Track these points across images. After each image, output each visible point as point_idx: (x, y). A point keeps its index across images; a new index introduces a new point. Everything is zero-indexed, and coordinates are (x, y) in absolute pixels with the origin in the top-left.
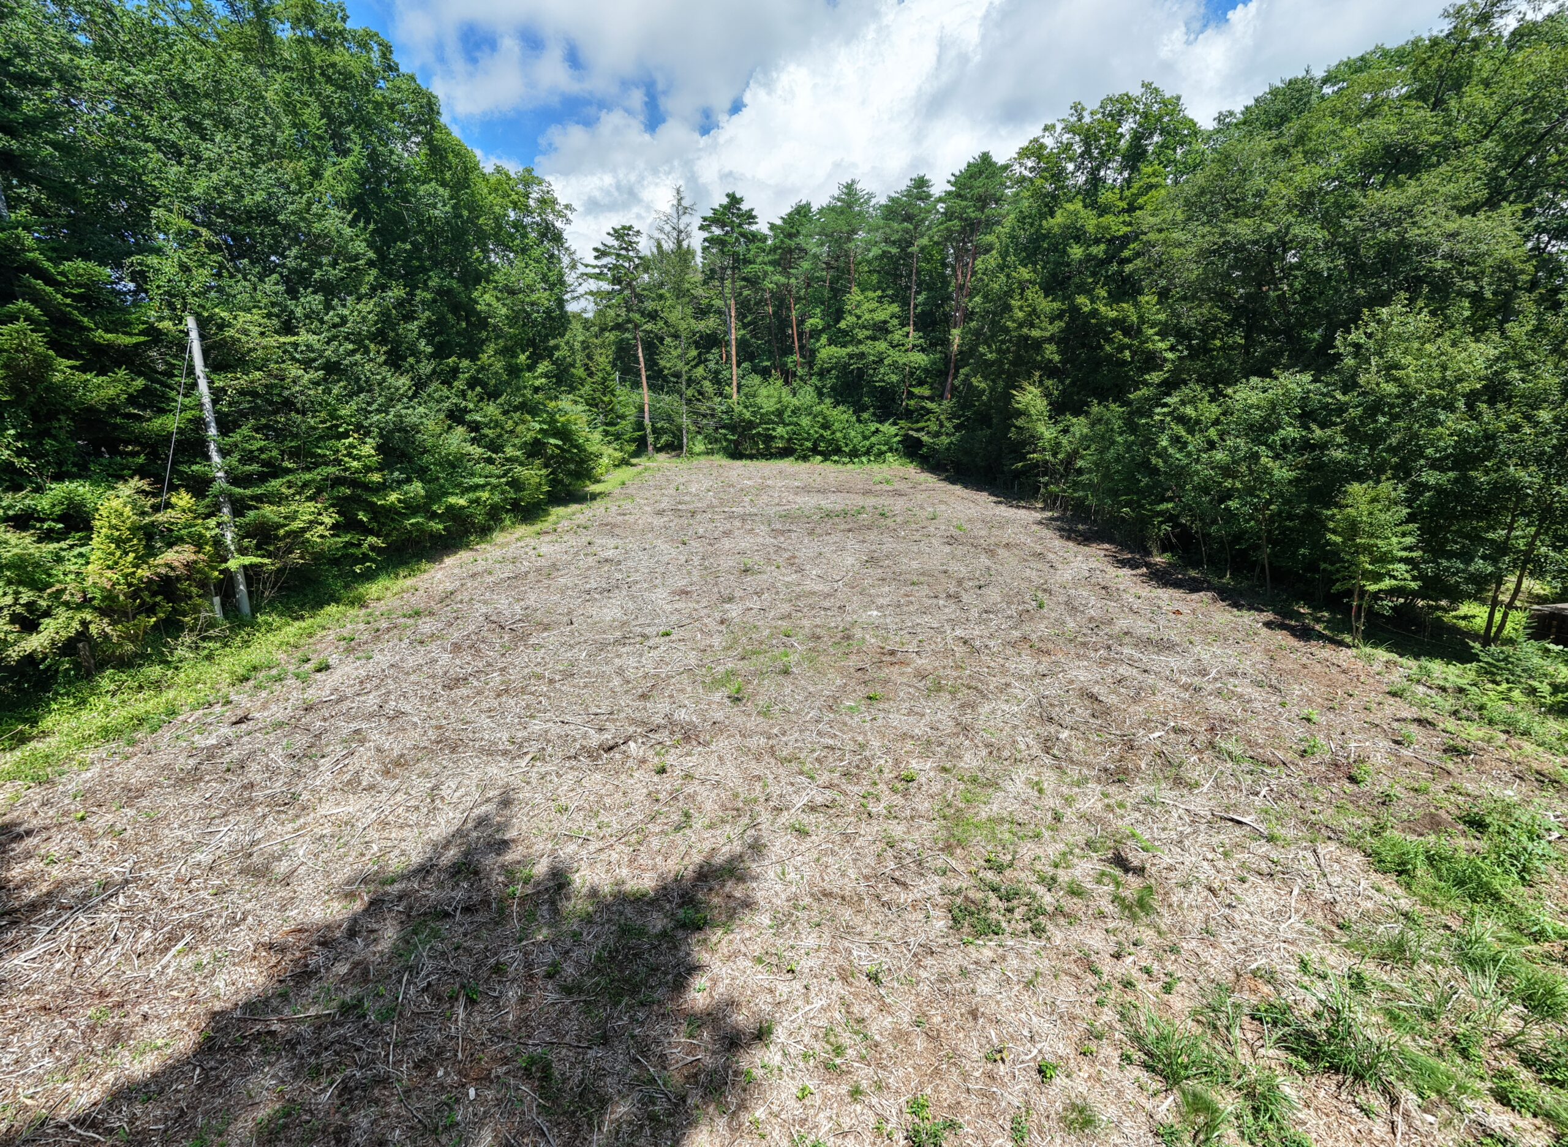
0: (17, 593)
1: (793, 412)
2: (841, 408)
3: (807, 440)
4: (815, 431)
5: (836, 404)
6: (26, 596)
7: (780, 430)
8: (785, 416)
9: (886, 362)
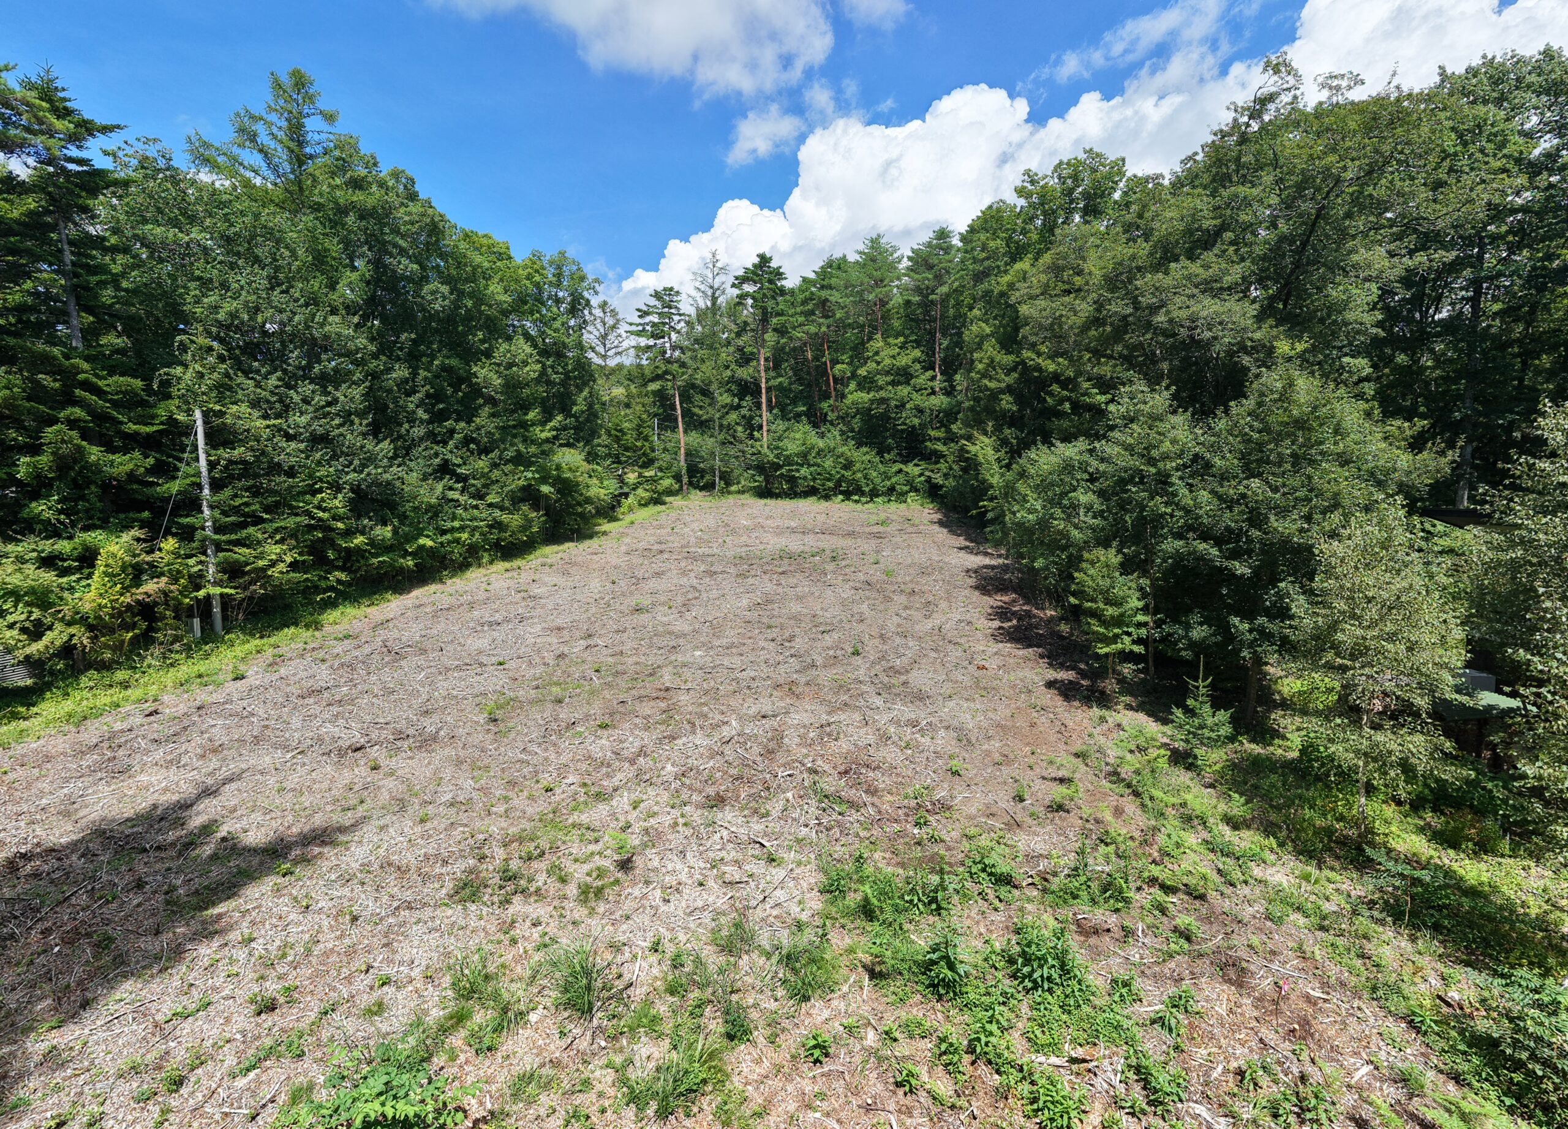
0: (31, 612)
1: (818, 453)
2: (865, 449)
3: (829, 480)
4: (837, 472)
5: (859, 445)
6: (36, 614)
7: (804, 471)
8: (810, 457)
9: (908, 406)
